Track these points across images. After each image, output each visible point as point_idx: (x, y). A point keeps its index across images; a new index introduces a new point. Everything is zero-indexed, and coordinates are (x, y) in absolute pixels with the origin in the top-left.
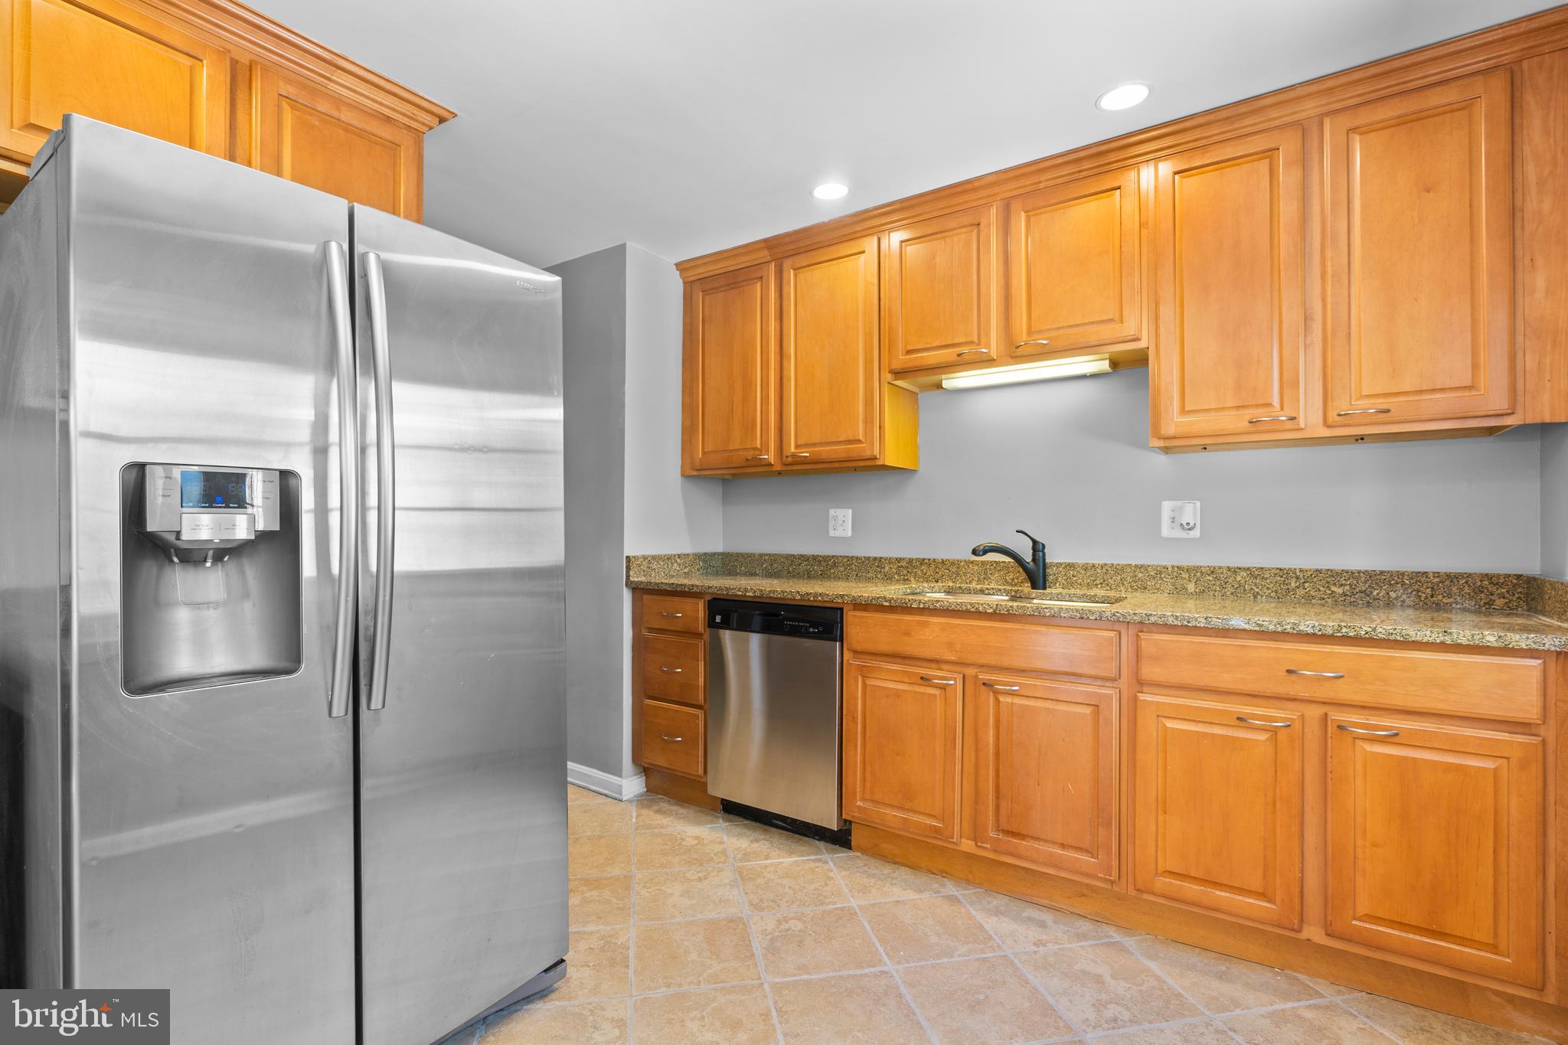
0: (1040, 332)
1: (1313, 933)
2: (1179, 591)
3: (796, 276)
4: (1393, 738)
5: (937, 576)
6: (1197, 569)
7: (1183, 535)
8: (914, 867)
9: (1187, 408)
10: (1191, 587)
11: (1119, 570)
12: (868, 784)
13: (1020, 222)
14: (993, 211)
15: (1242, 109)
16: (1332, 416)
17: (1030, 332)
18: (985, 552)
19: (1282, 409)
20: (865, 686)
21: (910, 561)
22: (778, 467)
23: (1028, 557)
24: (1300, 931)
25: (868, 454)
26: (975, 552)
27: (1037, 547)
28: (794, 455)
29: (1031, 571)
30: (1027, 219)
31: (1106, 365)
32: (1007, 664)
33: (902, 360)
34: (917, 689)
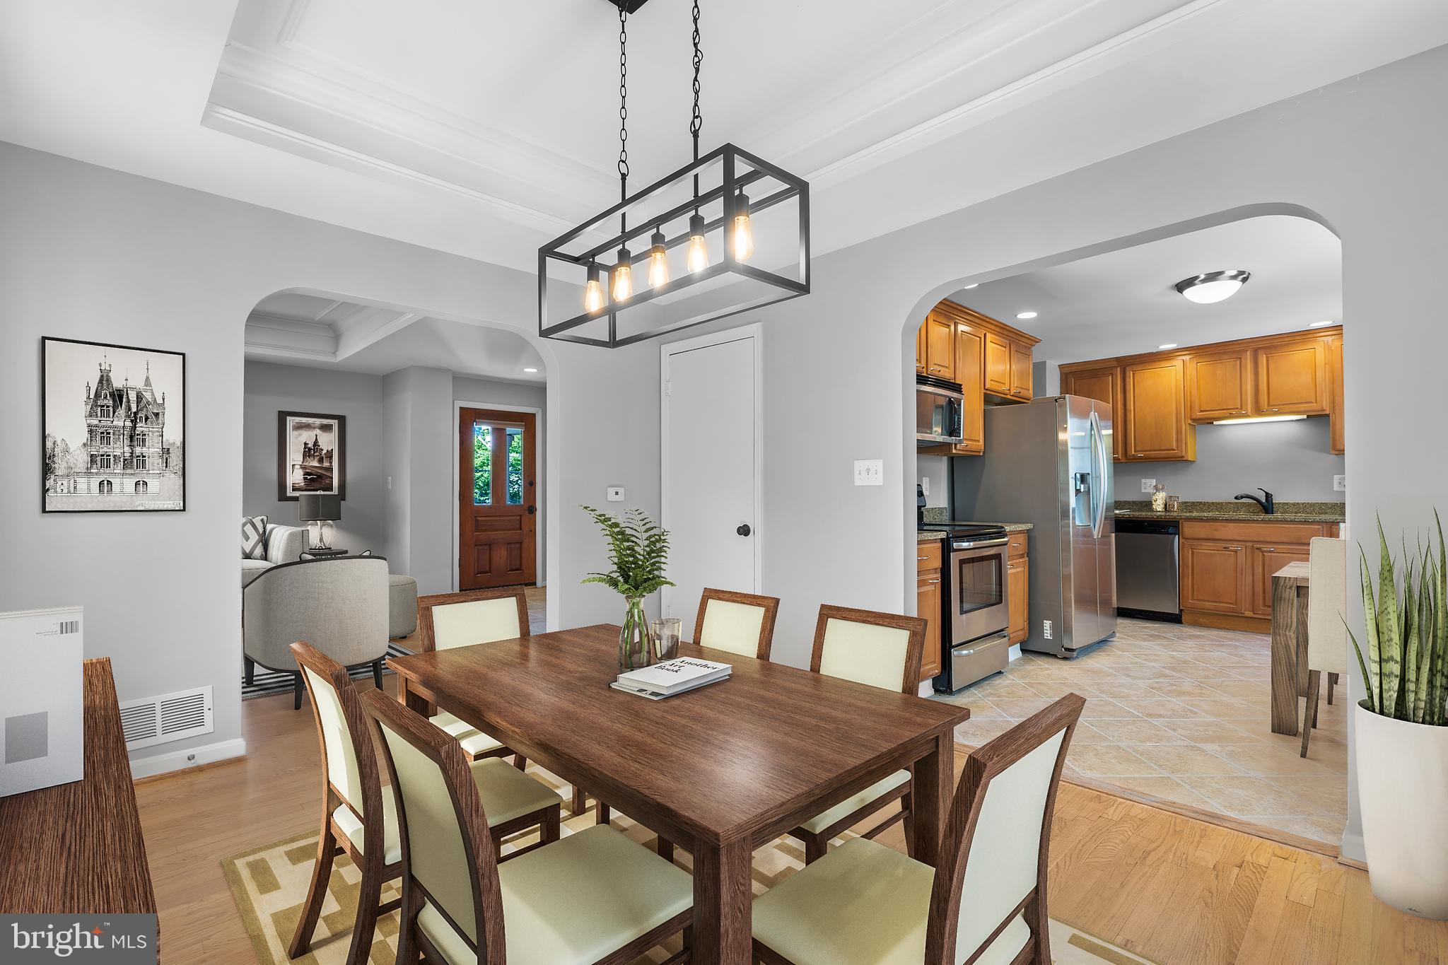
0: (1274, 405)
3: (1134, 374)
5: (1209, 510)
8: (1217, 627)
11: (1311, 505)
12: (1195, 593)
13: (1263, 360)
14: (1248, 353)
17: (1269, 405)
18: (1242, 497)
20: (1193, 553)
21: (1194, 503)
22: (1123, 460)
23: (1262, 498)
25: (1179, 455)
26: (1236, 498)
27: (1268, 496)
28: (1133, 455)
29: (1267, 506)
30: (1267, 358)
31: (1305, 417)
32: (1269, 540)
33: (1198, 415)
34: (1221, 552)
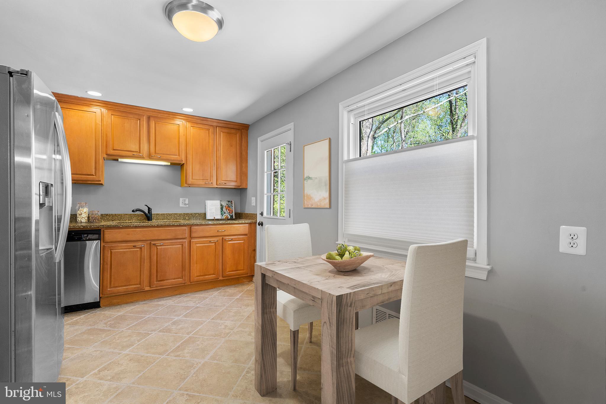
0: (158, 154)
1: (221, 278)
2: (185, 219)
4: (232, 240)
5: (113, 219)
6: (188, 214)
7: (185, 206)
8: (127, 303)
9: (193, 178)
10: (187, 218)
11: (170, 215)
12: (112, 283)
13: (153, 124)
14: (144, 117)
15: (204, 119)
16: (218, 183)
17: (155, 153)
18: (137, 210)
19: (210, 181)
20: (111, 252)
23: (146, 211)
24: (219, 278)
25: (97, 179)
26: (133, 211)
27: (149, 209)
29: (148, 216)
30: (155, 123)
31: (169, 164)
32: (160, 238)
33: (111, 152)
34: (131, 250)
